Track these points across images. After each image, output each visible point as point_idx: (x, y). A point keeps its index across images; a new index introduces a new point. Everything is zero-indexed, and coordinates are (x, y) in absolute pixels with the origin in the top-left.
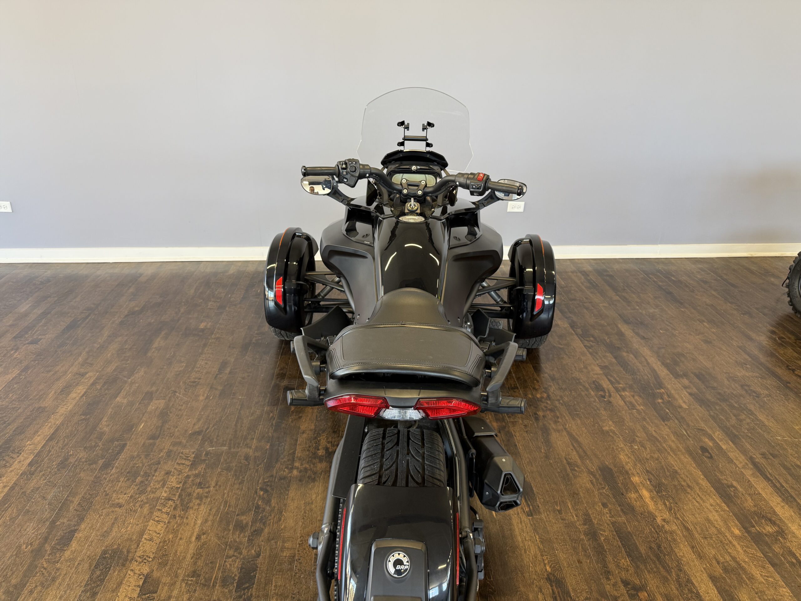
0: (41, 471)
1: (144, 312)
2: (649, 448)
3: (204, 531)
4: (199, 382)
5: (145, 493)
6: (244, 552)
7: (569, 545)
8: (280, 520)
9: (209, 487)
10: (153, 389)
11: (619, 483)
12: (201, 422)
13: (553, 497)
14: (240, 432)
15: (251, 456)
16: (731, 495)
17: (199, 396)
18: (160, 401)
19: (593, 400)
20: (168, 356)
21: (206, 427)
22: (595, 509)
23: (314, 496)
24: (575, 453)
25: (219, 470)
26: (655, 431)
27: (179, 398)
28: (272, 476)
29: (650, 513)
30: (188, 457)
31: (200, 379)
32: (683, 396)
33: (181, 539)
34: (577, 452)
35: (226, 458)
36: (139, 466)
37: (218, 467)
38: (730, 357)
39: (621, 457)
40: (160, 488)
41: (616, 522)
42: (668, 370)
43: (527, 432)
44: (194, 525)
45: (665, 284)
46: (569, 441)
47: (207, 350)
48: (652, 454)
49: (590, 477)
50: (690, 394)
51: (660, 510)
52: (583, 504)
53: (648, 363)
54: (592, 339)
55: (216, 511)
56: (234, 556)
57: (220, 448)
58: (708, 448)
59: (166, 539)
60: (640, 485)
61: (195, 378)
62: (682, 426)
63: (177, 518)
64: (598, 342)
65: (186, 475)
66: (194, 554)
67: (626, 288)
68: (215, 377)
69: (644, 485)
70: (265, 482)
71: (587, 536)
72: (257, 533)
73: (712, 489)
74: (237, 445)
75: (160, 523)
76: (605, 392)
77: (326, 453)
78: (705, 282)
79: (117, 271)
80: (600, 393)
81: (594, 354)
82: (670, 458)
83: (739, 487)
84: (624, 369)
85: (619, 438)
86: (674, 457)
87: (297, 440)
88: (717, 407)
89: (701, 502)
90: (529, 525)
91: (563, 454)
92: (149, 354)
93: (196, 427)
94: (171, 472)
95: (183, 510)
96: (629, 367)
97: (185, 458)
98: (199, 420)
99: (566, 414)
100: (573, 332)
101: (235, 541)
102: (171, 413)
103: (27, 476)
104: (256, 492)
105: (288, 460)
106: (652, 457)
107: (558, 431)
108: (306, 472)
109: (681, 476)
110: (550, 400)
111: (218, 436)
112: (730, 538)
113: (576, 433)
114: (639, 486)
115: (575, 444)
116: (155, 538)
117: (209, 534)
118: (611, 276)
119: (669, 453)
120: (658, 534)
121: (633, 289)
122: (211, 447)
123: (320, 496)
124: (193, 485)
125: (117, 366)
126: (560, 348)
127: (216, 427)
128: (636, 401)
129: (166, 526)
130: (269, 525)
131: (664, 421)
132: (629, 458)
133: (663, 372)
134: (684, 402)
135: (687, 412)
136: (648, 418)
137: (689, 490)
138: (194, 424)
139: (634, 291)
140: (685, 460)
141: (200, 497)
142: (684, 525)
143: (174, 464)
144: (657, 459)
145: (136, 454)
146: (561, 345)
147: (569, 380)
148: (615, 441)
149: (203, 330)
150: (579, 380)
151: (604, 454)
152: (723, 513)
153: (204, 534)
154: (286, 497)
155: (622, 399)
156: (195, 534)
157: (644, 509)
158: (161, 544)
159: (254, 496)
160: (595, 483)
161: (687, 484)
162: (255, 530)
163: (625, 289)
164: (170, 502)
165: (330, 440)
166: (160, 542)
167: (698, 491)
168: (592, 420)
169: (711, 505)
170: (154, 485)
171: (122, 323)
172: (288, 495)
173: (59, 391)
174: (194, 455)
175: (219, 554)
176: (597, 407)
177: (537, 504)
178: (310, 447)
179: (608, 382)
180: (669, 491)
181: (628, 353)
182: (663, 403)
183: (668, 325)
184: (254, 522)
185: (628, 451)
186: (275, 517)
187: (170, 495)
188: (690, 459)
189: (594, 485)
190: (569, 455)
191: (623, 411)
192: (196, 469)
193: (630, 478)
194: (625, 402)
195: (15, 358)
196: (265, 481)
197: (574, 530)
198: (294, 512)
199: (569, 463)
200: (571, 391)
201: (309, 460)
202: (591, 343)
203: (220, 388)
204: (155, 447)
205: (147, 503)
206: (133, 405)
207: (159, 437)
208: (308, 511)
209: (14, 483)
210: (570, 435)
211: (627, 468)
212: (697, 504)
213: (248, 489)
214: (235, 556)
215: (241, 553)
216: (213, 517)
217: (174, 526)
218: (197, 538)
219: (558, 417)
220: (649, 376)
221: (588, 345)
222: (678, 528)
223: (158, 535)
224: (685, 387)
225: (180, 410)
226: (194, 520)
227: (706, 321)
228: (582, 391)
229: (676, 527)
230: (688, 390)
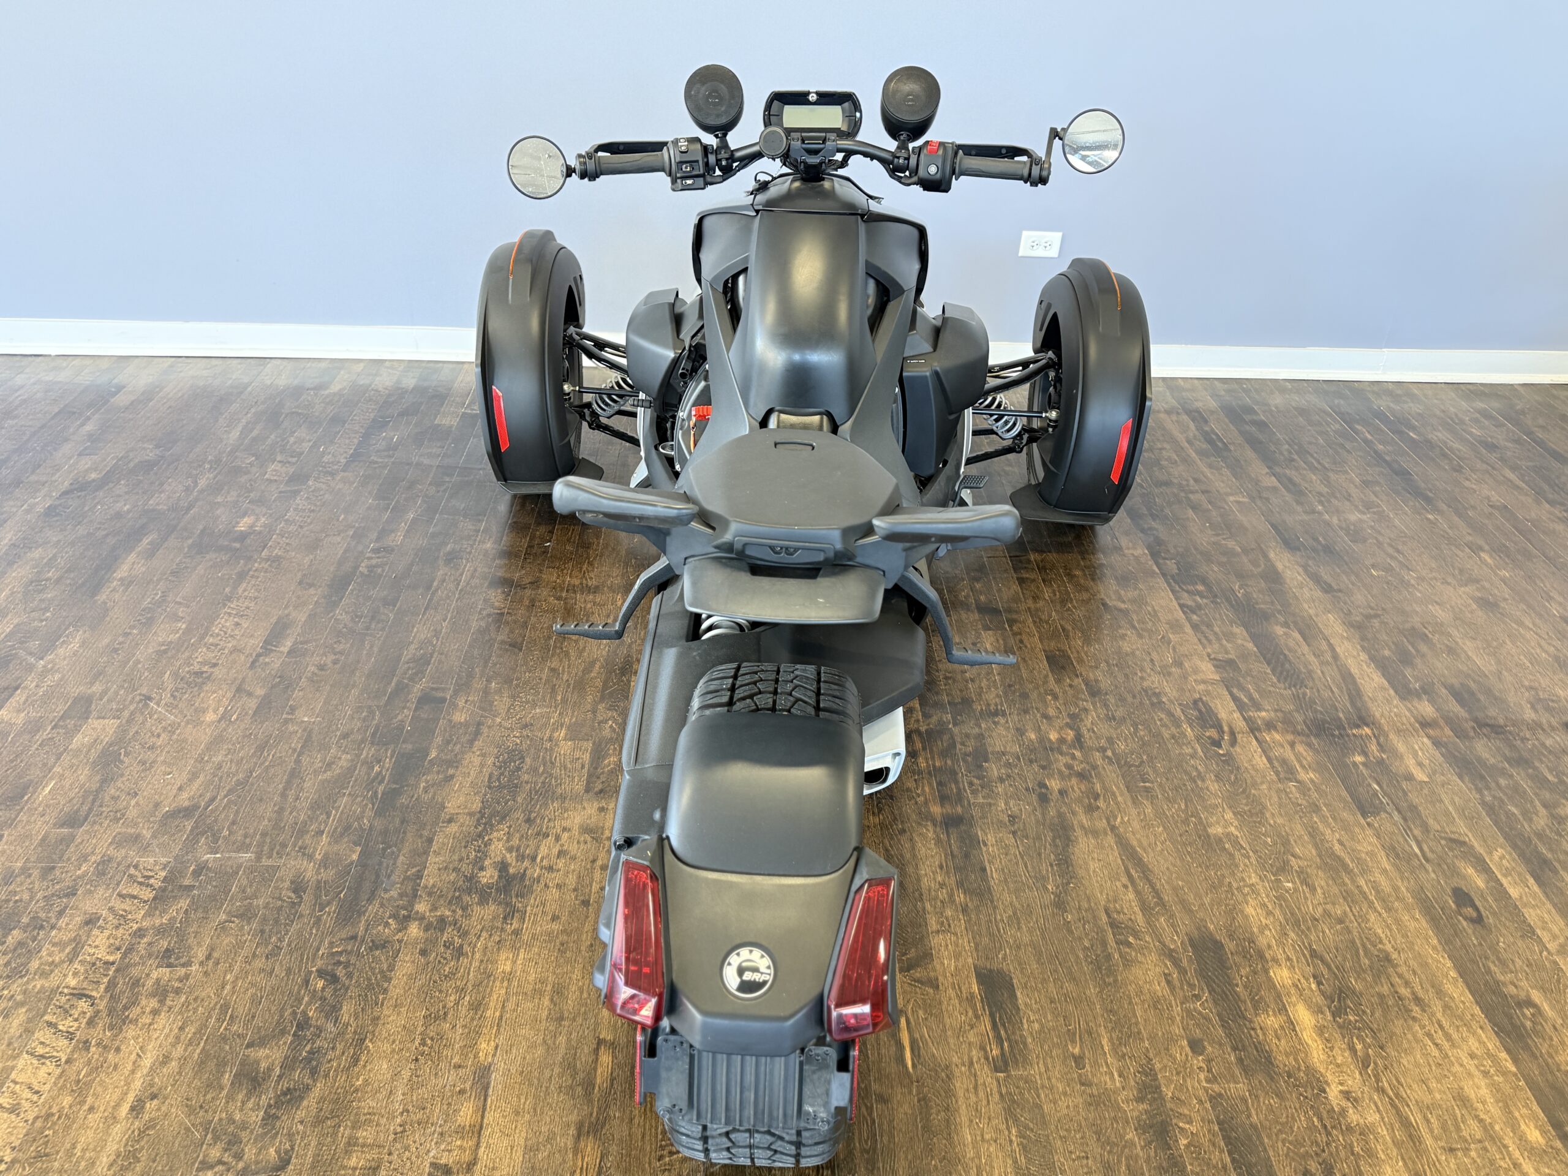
1: (111, 485)
2: (1322, 888)
3: (155, 1090)
4: (212, 673)
5: (21, 977)
6: (250, 1153)
7: (1095, 1158)
8: (356, 1060)
9: (188, 964)
10: (94, 689)
11: (1237, 985)
12: (199, 781)
13: (1065, 1018)
14: (291, 813)
15: (309, 881)
16: (1525, 1027)
17: (204, 711)
18: (107, 721)
19: (1188, 750)
20: (145, 603)
21: (208, 796)
22: (1171, 1056)
23: (452, 998)
24: (1131, 896)
25: (223, 917)
26: (1339, 841)
27: (156, 716)
28: (354, 938)
29: (1310, 1071)
30: (149, 877)
31: (215, 665)
32: (1417, 747)
33: (91, 1109)
34: (1138, 893)
35: (245, 882)
36: (21, 900)
37: (221, 907)
38: (1540, 646)
39: (1250, 910)
40: (63, 962)
41: (1220, 1095)
42: (1384, 675)
43: (1014, 833)
44: (133, 1072)
45: (1390, 448)
46: (1120, 861)
47: (245, 591)
48: (1328, 907)
49: (1166, 965)
50: (1437, 743)
51: (1338, 1066)
52: (1142, 1040)
53: (1335, 657)
54: (1200, 588)
55: (194, 1034)
56: (220, 1162)
57: (233, 855)
58: (1472, 894)
59: (54, 1110)
60: (1293, 991)
61: (203, 663)
62: (1411, 830)
63: (93, 1049)
64: (1216, 596)
65: (135, 926)
66: (118, 1156)
67: (1296, 457)
68: (253, 663)
69: (1301, 992)
70: (333, 954)
71: (1144, 1133)
72: (291, 1097)
73: (1477, 1010)
74: (278, 847)
75: (48, 1062)
76: (1223, 732)
77: (500, 877)
78: (1492, 447)
79: (63, 377)
80: (1207, 734)
81: (1204, 628)
82: (1372, 917)
83: (1546, 1007)
84: (1273, 671)
85: (1249, 858)
86: (1385, 915)
87: (430, 841)
88: (1503, 782)
89: (1446, 1045)
90: (997, 1097)
91: (1102, 899)
92: (102, 597)
93: (185, 795)
94: (99, 918)
95: (112, 1027)
96: (1287, 666)
97: (140, 880)
98: (194, 776)
99: (1118, 788)
100: (1155, 568)
101: (230, 1120)
102: (127, 754)
104: (307, 982)
105: (401, 895)
106: (1327, 914)
107: (1095, 833)
108: (442, 931)
109: (1399, 970)
110: (1081, 747)
111: (233, 823)
112: (1517, 1154)
113: (1139, 841)
114: (1289, 994)
115: (1133, 872)
116: (26, 1105)
117: (166, 1098)
118: (1262, 425)
119: (1371, 905)
120: (1328, 1134)
121: (1311, 459)
122: (211, 853)
123: (467, 998)
124: (150, 955)
125: (18, 625)
126: (1120, 610)
127: (232, 797)
128: (1298, 757)
129: (59, 1070)
130: (326, 1076)
131: (1364, 815)
132: (1269, 913)
133: (1371, 681)
134: (1420, 764)
135: (1426, 791)
136: (1325, 805)
137: (1416, 1010)
138: (180, 789)
139: (1316, 465)
140: (1412, 925)
141: (161, 992)
142: (1398, 1112)
143: (111, 896)
144: (1341, 921)
145: (19, 864)
146: (1124, 602)
147: (1134, 697)
148: (1237, 866)
149: (242, 537)
150: (1157, 695)
151: (1207, 900)
152: (1501, 1079)
153: (154, 1097)
154: (381, 997)
155: (1264, 751)
156: (131, 1098)
157: (1296, 1060)
158: (39, 1124)
159: (299, 992)
160: (1177, 983)
161: (1413, 993)
162: (288, 1089)
163: (1293, 460)
164: (83, 1005)
165: (515, 842)
166: (37, 1118)
167: (1439, 1015)
168: (1183, 807)
169: (1472, 1056)
170: (50, 955)
171: (50, 512)
172: (385, 991)
174: (164, 874)
175: (182, 1155)
176: (1199, 773)
177: (1022, 1036)
178: (461, 860)
179: (1232, 704)
180: (1364, 1012)
181: (1289, 627)
182: (1364, 764)
183: (1392, 557)
184: (288, 1065)
185: (1268, 896)
186: (343, 1053)
187: (85, 985)
188: (1424, 924)
189: (1171, 987)
190: (1115, 901)
191: (1262, 783)
192: (164, 911)
193: (1266, 971)
194: (1269, 759)
196: (335, 950)
197: (1112, 1115)
198: (394, 1042)
199: (1113, 924)
200: (1135, 725)
201: (453, 897)
202: (1198, 598)
203: (260, 692)
204: (72, 848)
205: (22, 1004)
206: (38, 731)
207: (86, 819)
208: (432, 1039)
210: (1123, 844)
211: (1262, 941)
212: (1435, 1052)
213: (289, 971)
214: (224, 1163)
215: (239, 1157)
216: (185, 1050)
217: (79, 1073)
218: (133, 1109)
219: (1097, 797)
220: (1335, 690)
221: (1190, 603)
222: (1383, 1119)
223: (35, 1098)
224: (1425, 724)
225: (152, 748)
226: (133, 1057)
227: (1487, 547)
228: (1165, 726)
229: (1377, 1116)
230: (1431, 732)
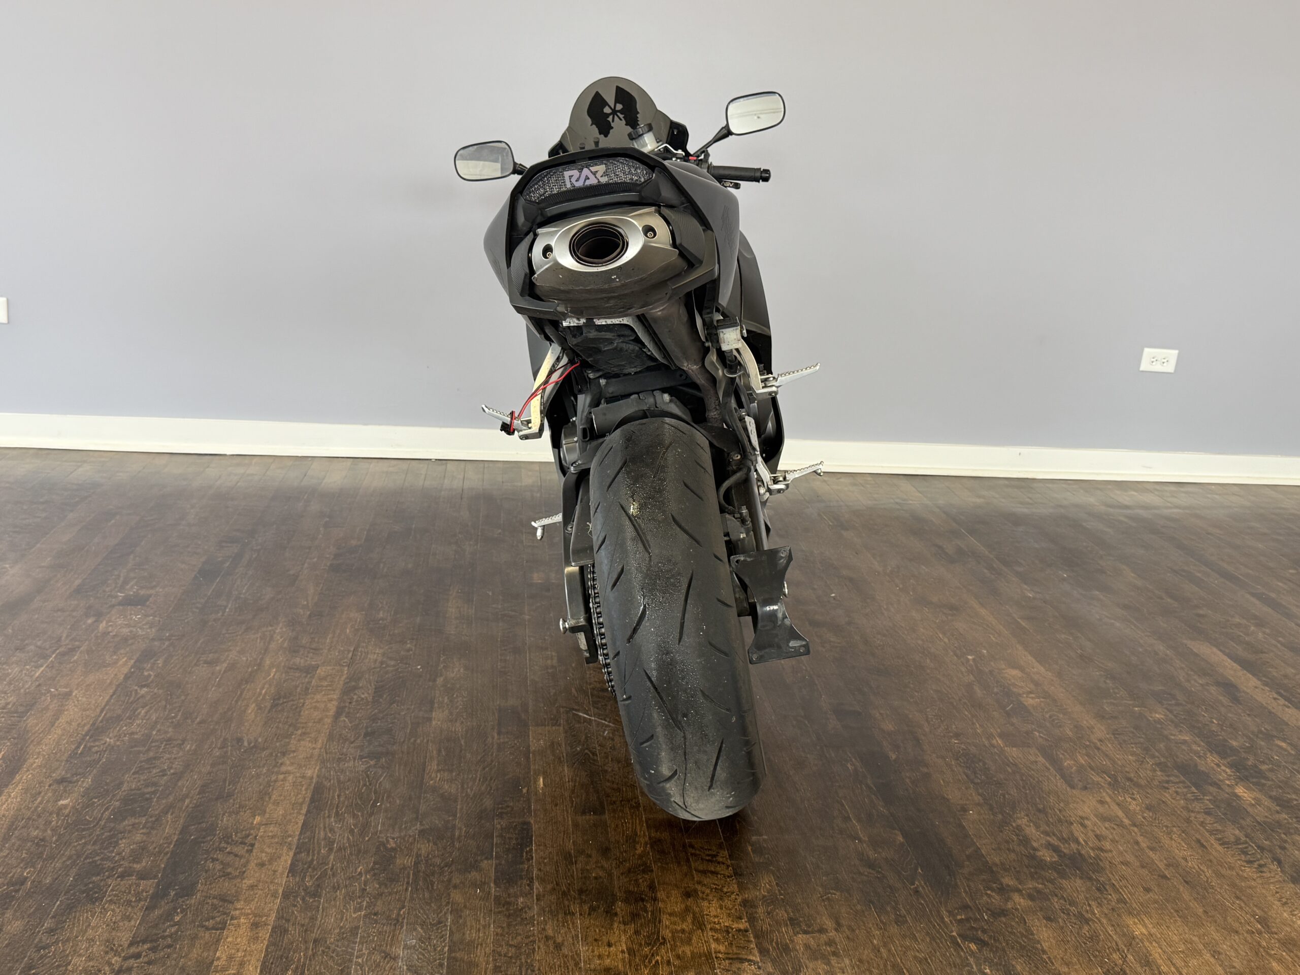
0: (336, 888)
5: (662, 944)
9: (823, 930)
10: (511, 703)
15: (875, 859)
23: (1115, 957)
25: (819, 889)
28: (967, 907)
36: (600, 877)
37: (810, 882)
40: (694, 930)
70: (961, 921)
77: (1059, 856)
87: (961, 827)
103: (303, 899)
104: (957, 945)
105: (978, 871)
108: (1048, 900)
123: (1130, 957)
125: (385, 654)
141: (820, 956)
145: (570, 846)
154: (1044, 957)
165: (1045, 827)
170: (674, 924)
171: (336, 569)
172: (1044, 952)
173: (268, 705)
178: (1007, 842)
195: (106, 634)
196: (959, 917)
201: (1030, 872)
204: (612, 832)
206: (486, 736)
207: (603, 807)
209: (279, 917)
213: (930, 936)
